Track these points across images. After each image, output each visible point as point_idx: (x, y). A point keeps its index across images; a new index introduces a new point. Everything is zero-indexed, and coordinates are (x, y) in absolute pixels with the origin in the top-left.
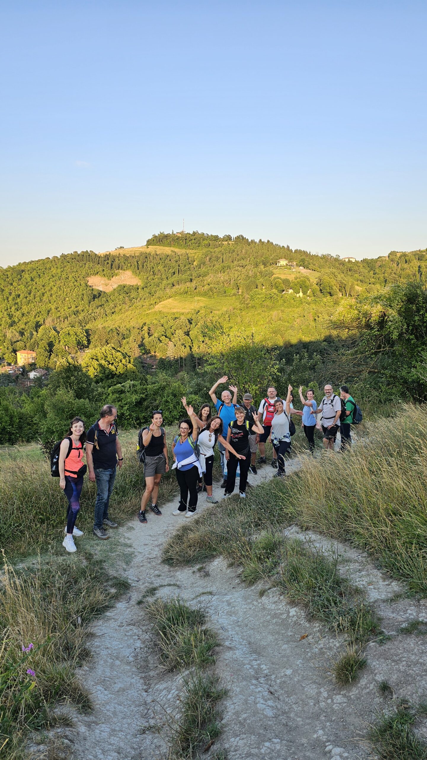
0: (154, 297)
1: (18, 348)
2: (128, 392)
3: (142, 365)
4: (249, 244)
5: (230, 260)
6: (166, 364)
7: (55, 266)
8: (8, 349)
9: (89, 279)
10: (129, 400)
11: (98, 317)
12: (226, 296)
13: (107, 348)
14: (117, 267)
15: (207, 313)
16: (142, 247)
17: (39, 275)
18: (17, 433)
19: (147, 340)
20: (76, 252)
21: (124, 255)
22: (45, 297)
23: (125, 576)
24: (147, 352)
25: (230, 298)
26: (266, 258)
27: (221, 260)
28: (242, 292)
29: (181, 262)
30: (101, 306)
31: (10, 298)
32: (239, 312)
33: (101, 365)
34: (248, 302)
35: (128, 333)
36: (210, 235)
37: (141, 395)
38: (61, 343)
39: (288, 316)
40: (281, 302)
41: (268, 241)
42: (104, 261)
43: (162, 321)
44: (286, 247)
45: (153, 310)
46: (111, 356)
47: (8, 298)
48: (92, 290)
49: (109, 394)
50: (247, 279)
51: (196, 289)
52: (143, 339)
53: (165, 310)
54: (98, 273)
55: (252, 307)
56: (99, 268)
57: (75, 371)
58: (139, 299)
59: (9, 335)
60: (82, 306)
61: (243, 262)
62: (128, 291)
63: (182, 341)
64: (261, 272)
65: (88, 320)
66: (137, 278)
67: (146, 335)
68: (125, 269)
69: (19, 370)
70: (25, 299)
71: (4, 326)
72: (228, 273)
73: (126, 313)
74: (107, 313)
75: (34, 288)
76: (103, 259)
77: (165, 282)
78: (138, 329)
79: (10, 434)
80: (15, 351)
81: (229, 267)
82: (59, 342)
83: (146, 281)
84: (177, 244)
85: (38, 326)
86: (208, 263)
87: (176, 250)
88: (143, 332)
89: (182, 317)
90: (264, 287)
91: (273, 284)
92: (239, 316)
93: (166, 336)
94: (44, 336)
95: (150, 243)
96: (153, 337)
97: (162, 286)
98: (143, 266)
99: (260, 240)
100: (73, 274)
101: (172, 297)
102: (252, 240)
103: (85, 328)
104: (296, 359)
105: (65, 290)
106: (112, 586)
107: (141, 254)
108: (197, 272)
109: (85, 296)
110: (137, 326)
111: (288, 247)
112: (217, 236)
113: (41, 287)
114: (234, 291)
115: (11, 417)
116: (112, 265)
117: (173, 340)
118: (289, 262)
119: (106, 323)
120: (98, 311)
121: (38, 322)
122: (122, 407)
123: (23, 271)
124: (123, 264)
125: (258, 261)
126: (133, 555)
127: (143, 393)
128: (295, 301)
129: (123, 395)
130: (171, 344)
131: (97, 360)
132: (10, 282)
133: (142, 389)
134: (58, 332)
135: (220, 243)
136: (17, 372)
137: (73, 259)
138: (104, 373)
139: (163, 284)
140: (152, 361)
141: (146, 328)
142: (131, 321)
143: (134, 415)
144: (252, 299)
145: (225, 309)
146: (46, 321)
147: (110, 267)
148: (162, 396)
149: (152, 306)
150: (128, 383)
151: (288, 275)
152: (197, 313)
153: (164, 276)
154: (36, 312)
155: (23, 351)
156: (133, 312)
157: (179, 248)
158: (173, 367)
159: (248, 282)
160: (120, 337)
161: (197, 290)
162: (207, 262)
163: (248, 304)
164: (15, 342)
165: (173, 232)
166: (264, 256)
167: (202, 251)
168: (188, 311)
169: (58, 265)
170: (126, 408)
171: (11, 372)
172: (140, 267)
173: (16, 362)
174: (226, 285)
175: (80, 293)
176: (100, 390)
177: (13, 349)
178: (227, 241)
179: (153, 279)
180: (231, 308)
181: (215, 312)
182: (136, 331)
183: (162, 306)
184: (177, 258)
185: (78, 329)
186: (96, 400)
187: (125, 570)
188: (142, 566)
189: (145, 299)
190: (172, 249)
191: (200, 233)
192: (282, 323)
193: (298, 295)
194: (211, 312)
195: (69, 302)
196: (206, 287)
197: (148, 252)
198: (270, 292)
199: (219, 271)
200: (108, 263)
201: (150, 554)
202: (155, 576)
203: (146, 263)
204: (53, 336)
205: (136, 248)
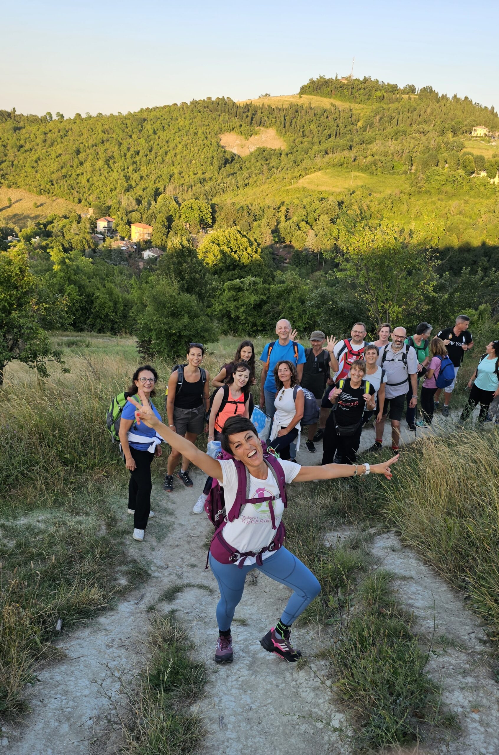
0: (299, 167)
1: (133, 220)
2: (247, 290)
3: (273, 256)
4: (438, 100)
5: (408, 122)
6: (302, 259)
7: (183, 116)
8: (122, 220)
9: (221, 136)
10: (246, 301)
11: (228, 189)
12: (394, 174)
13: (231, 231)
14: (258, 122)
15: (364, 195)
16: (293, 96)
17: (163, 127)
18: (120, 322)
19: (283, 225)
20: (210, 98)
21: (269, 106)
22: (168, 157)
23: (151, 558)
24: (281, 240)
25: (399, 176)
26: (458, 123)
27: (395, 121)
28: (416, 170)
29: (341, 121)
30: (232, 174)
31: (129, 155)
32: (407, 197)
33: (222, 252)
34: (421, 184)
35: (261, 214)
36: (386, 83)
37: (262, 297)
38: (182, 219)
39: (472, 209)
40: (466, 188)
41: (466, 98)
42: (244, 113)
43: (305, 201)
44: (489, 108)
45: (296, 186)
46: (235, 242)
47: (125, 155)
48: (225, 152)
49: (224, 290)
50: (427, 151)
51: (355, 160)
52: (278, 223)
53: (310, 187)
54: (233, 129)
55: (426, 192)
56: (236, 122)
57: (189, 256)
58: (280, 169)
59: (124, 203)
60: (210, 172)
61: (425, 127)
62: (268, 157)
63: (326, 230)
64: (447, 144)
65: (215, 192)
66: (282, 139)
67: (283, 218)
68: (268, 125)
69: (132, 247)
70: (145, 158)
71: (120, 190)
72: (402, 142)
73: (262, 187)
74: (239, 185)
75: (156, 143)
76: (242, 110)
77: (316, 148)
78: (274, 209)
79: (113, 322)
80: (129, 223)
81: (404, 133)
82: (180, 217)
83: (292, 144)
84: (339, 94)
85: (157, 193)
86: (378, 124)
87: (338, 103)
88: (280, 213)
89: (331, 198)
90: (447, 165)
91: (461, 162)
92: (405, 203)
93: (307, 222)
94: (163, 208)
95: (304, 90)
96: (291, 221)
97: (312, 153)
98: (291, 123)
99: (455, 96)
100: (204, 129)
101: (322, 169)
102: (443, 96)
103: (210, 202)
104: (466, 274)
105: (193, 149)
106: (124, 574)
107: (291, 106)
108: (361, 137)
109: (215, 160)
110: (273, 205)
111: (493, 109)
112: (395, 86)
113: (164, 143)
114: (404, 168)
115: (116, 303)
116: (252, 119)
117: (315, 228)
118: (489, 132)
119: (236, 198)
120: (228, 180)
121: (157, 189)
122: (238, 308)
123: (145, 120)
124: (266, 118)
125: (447, 126)
126: (171, 528)
127: (265, 294)
128: (485, 189)
129: (240, 294)
130: (312, 233)
131: (218, 245)
132: (130, 133)
133: (264, 288)
134: (179, 205)
135: (398, 96)
136: (130, 249)
137: (205, 107)
138: (225, 262)
139: (313, 151)
140: (285, 253)
141: (283, 209)
142: (266, 197)
143: (251, 320)
144: (428, 180)
145: (388, 192)
146: (167, 189)
147: (249, 122)
148: (286, 301)
149: (295, 180)
150: (250, 279)
151: (484, 151)
152: (351, 194)
153: (316, 140)
154: (156, 176)
155: (138, 224)
156: (271, 185)
157: (342, 101)
158: (310, 264)
159: (427, 155)
160: (251, 217)
161: (356, 162)
162: (376, 123)
163: (420, 188)
164: (131, 212)
165: (337, 77)
166: (456, 120)
167: (371, 107)
168: (339, 190)
169: (187, 115)
170: (241, 310)
171: (123, 248)
172: (288, 124)
173: (130, 238)
174: (395, 158)
175: (210, 155)
176: (214, 284)
177: (128, 221)
178: (408, 93)
179: (302, 143)
180: (397, 191)
181: (375, 195)
182: (271, 212)
183: (307, 180)
184: (337, 115)
185: (203, 204)
186: (209, 295)
187: (153, 549)
188: (177, 546)
189: (287, 169)
190: (333, 101)
191: (373, 79)
192: (462, 218)
193: (492, 181)
194: (370, 195)
195: (195, 166)
196: (370, 159)
197: (299, 104)
198: (454, 173)
199: (390, 137)
200: (247, 116)
201: (193, 529)
202: (188, 565)
203: (295, 119)
204: (173, 209)
205: (286, 97)
